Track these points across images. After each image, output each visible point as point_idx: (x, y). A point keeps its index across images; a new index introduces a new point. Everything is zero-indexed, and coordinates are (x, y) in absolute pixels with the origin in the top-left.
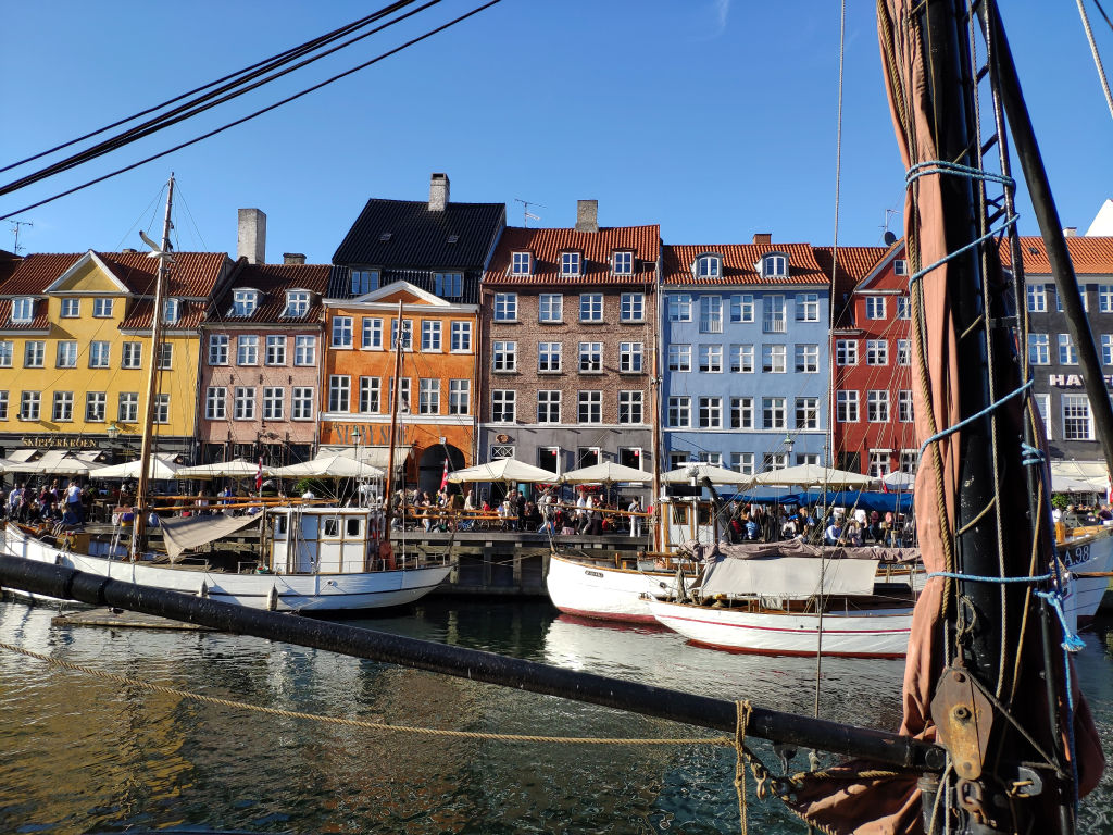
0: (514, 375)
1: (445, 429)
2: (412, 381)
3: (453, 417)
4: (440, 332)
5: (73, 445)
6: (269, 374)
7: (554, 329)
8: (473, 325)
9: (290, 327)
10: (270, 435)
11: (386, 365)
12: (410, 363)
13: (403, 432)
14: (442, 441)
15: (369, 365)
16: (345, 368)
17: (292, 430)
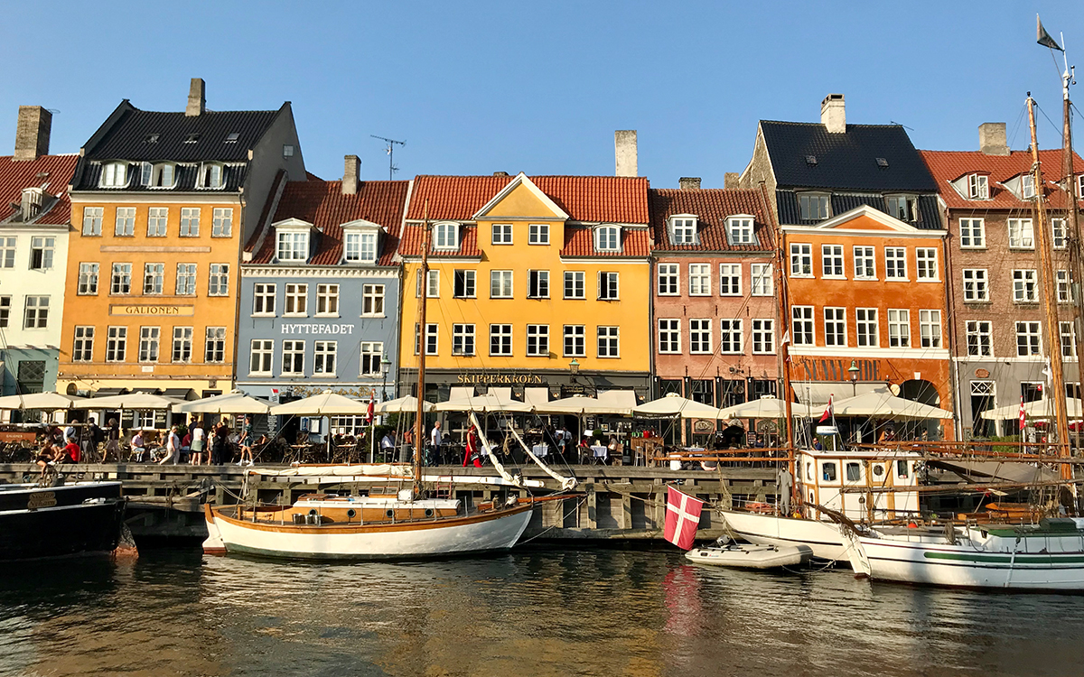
0: (988, 304)
1: (919, 364)
2: (879, 312)
3: (924, 349)
4: (904, 259)
5: (518, 382)
6: (723, 305)
7: (1026, 256)
8: (939, 252)
9: (746, 255)
10: (732, 370)
11: (851, 295)
12: (876, 292)
13: (875, 367)
14: (917, 376)
15: (833, 295)
16: (807, 298)
17: (754, 365)
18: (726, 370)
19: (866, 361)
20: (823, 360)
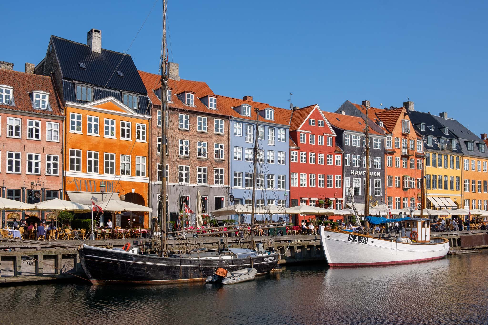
0: (168, 156)
1: (134, 184)
2: (116, 156)
3: (137, 177)
4: (130, 128)
6: (29, 145)
8: (147, 126)
9: (44, 116)
10: (32, 184)
11: (102, 146)
12: (115, 145)
13: (113, 185)
14: (133, 191)
15: (92, 144)
16: (78, 145)
17: (46, 181)
18: (29, 184)
19: (108, 182)
20: (86, 180)
